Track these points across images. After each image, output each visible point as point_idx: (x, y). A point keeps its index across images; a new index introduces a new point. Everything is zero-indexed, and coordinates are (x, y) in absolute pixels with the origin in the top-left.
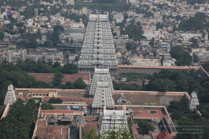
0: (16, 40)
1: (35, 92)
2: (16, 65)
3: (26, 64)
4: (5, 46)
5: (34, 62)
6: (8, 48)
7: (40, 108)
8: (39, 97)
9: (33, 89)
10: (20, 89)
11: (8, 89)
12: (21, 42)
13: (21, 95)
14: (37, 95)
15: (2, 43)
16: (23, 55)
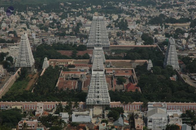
0: (55, 32)
1: (61, 61)
2: (52, 46)
3: (57, 45)
4: (48, 35)
5: (62, 44)
6: (49, 36)
7: (62, 70)
8: (62, 64)
9: (59, 60)
10: (52, 60)
11: (44, 60)
12: (57, 33)
13: (52, 63)
14: (62, 63)
15: (47, 34)
16: (57, 40)
